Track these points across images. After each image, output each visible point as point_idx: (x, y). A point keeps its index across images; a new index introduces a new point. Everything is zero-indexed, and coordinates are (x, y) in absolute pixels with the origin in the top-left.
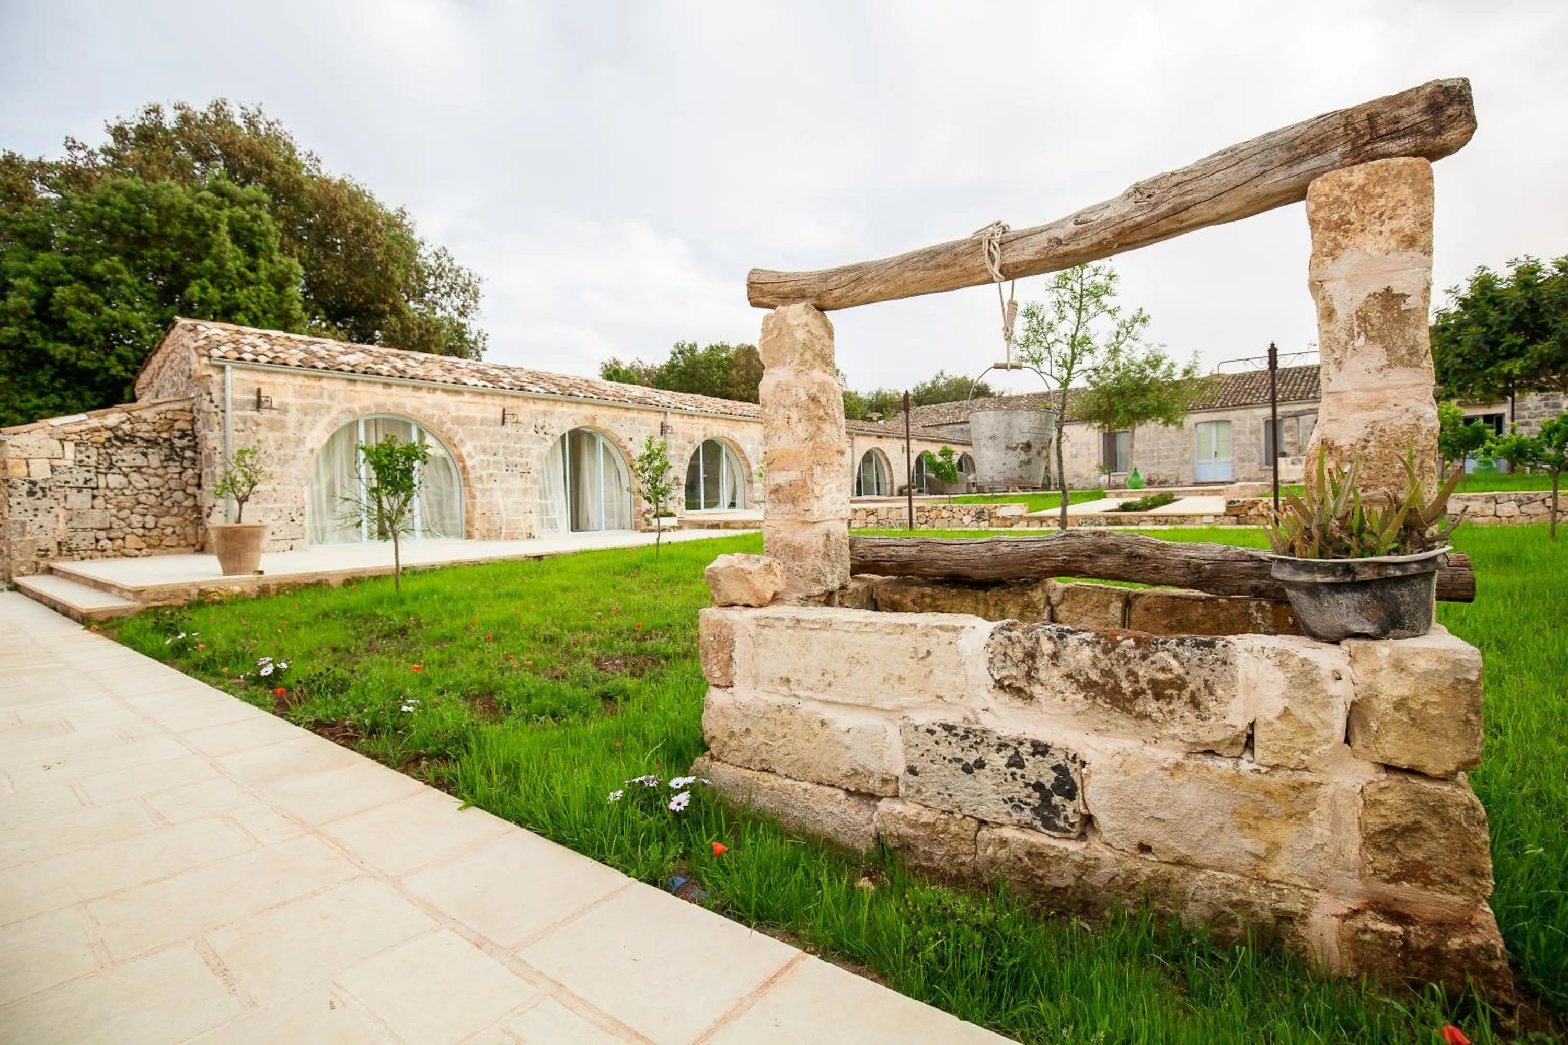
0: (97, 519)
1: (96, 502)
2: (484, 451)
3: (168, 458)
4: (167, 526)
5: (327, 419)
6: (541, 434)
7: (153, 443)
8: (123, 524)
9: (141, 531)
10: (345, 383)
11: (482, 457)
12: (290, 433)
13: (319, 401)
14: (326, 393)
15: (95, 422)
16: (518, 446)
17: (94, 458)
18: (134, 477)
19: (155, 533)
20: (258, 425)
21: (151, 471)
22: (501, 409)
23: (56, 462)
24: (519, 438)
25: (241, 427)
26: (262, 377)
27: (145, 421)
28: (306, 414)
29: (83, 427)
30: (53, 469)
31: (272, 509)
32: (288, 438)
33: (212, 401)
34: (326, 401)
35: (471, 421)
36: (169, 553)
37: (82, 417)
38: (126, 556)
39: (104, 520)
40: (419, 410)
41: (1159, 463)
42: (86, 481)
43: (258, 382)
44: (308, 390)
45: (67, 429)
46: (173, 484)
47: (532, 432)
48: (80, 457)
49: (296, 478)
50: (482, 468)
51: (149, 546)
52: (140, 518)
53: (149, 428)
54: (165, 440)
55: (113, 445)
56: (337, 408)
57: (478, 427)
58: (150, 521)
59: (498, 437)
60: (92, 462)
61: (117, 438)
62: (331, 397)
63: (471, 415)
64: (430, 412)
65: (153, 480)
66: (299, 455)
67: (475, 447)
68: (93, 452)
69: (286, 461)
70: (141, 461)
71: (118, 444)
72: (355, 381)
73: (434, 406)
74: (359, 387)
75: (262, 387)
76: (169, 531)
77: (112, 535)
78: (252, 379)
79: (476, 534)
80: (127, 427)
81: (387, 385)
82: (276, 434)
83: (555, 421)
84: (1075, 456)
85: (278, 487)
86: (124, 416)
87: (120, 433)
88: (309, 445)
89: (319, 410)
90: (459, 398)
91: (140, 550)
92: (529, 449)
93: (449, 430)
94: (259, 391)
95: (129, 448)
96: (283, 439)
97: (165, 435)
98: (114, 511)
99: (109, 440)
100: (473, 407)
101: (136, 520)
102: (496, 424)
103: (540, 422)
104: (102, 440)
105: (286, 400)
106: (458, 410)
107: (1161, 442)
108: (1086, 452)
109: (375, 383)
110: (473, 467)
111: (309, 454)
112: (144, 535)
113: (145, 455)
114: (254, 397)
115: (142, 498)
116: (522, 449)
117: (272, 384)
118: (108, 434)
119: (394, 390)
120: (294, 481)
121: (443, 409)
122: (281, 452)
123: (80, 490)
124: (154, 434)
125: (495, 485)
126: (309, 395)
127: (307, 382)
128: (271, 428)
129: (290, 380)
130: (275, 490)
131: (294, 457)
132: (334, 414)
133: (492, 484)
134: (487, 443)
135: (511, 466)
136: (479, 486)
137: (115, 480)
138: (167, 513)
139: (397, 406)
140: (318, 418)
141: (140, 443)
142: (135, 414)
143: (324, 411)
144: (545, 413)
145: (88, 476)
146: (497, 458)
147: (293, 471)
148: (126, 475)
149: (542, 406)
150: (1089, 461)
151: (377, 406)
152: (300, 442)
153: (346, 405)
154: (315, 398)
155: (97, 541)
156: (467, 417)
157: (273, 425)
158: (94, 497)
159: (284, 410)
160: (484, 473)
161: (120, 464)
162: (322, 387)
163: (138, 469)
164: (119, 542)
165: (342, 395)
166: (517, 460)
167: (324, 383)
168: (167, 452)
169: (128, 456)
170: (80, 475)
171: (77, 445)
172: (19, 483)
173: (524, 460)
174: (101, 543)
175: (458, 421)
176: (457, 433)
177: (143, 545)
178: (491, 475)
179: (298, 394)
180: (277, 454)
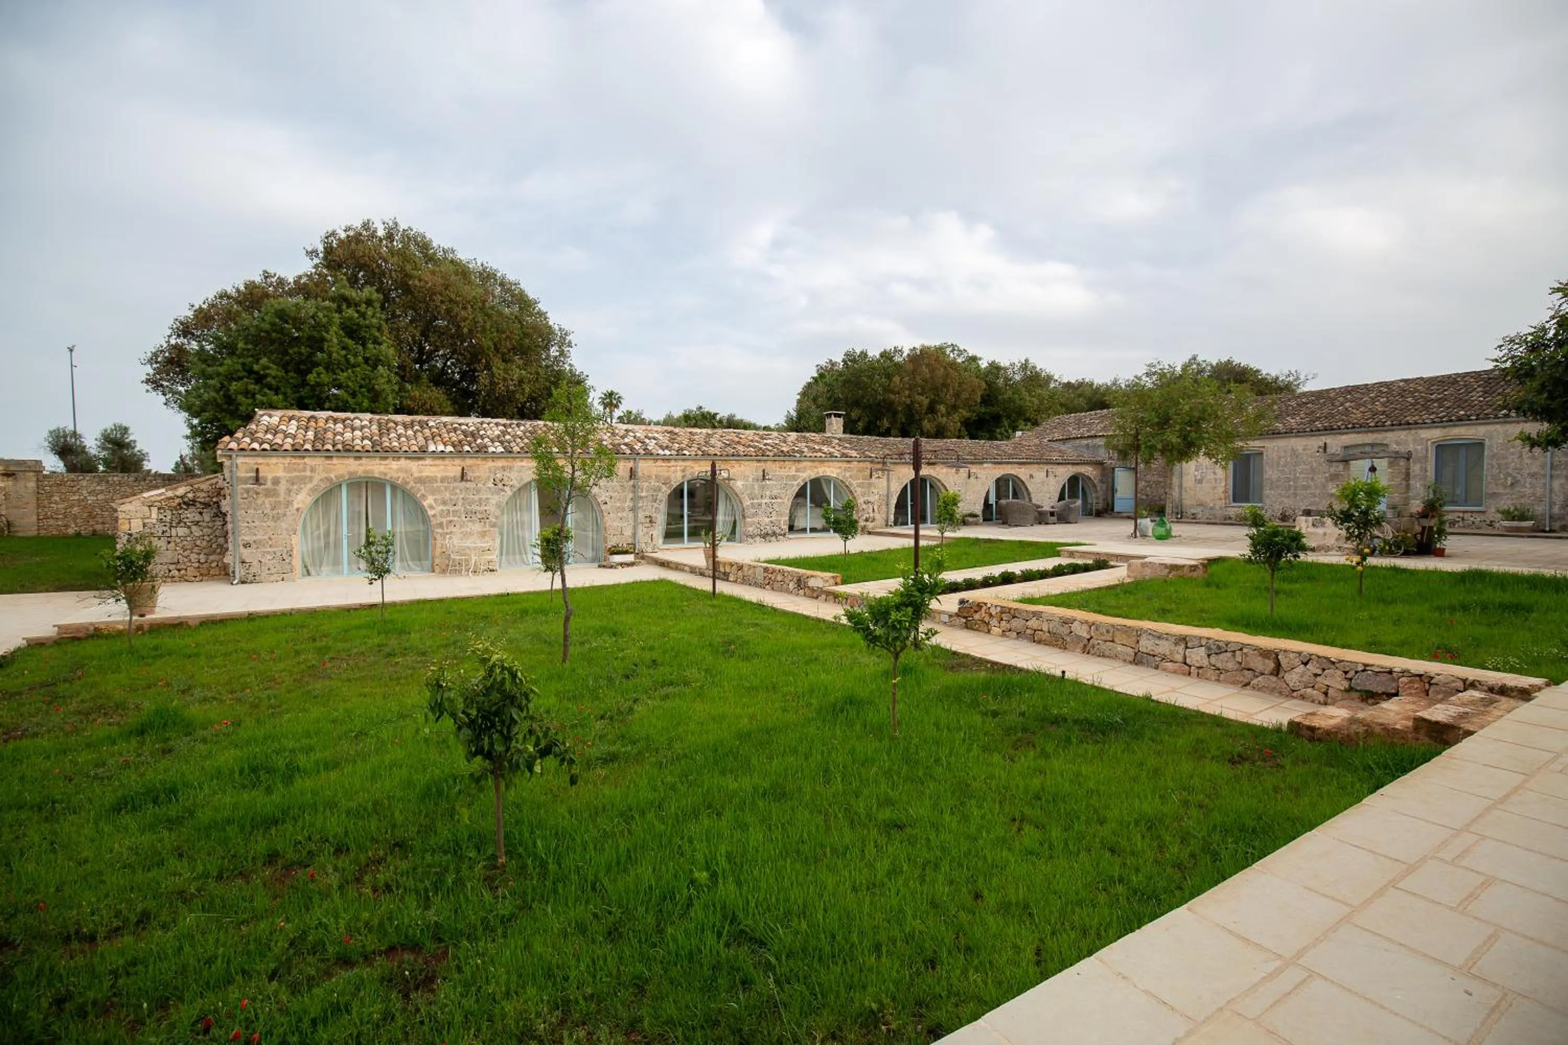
0: (169, 557)
1: (169, 546)
2: (444, 503)
3: (216, 515)
4: (213, 561)
5: (309, 486)
6: (500, 485)
7: (207, 505)
8: (186, 560)
9: (197, 565)
10: (323, 459)
11: (441, 507)
12: (281, 498)
13: (303, 474)
14: (308, 467)
15: (170, 494)
16: (476, 498)
17: (169, 517)
18: (194, 528)
19: (205, 566)
20: (257, 493)
21: (205, 524)
22: (460, 468)
23: (146, 521)
24: (478, 491)
25: (245, 495)
26: (260, 460)
27: (202, 490)
28: (293, 484)
29: (163, 497)
30: (144, 525)
31: (268, 552)
32: (279, 502)
33: (224, 480)
34: (308, 473)
35: (432, 480)
36: (213, 580)
37: (163, 490)
38: (186, 581)
39: (173, 558)
40: (385, 474)
41: (1295, 495)
42: (163, 532)
43: (257, 464)
44: (295, 466)
45: (153, 499)
46: (217, 533)
47: (491, 485)
48: (161, 517)
49: (287, 530)
50: (442, 516)
51: (202, 575)
52: (196, 556)
53: (204, 495)
54: (215, 503)
55: (181, 508)
56: (317, 478)
57: (439, 484)
58: (202, 558)
59: (458, 491)
60: (168, 519)
61: (185, 503)
62: (313, 470)
63: (432, 475)
64: (395, 475)
65: (205, 530)
66: (288, 513)
67: (435, 500)
68: (169, 513)
69: (278, 518)
70: (198, 517)
71: (185, 507)
72: (331, 457)
73: (399, 470)
74: (335, 461)
75: (260, 467)
76: (214, 565)
77: (179, 567)
78: (251, 461)
79: (437, 569)
80: (190, 495)
81: (357, 458)
82: (271, 499)
83: (513, 475)
84: (1200, 482)
85: (272, 537)
86: (188, 488)
87: (186, 500)
88: (296, 506)
89: (303, 480)
90: (421, 462)
91: (195, 577)
92: (487, 499)
93: (412, 488)
94: (257, 470)
95: (192, 509)
96: (275, 502)
97: (214, 500)
98: (181, 552)
99: (179, 504)
100: (434, 469)
101: (193, 557)
102: (455, 481)
103: (499, 476)
104: (174, 505)
105: (278, 475)
106: (420, 472)
107: (1298, 470)
108: (1212, 476)
109: (348, 457)
110: (434, 516)
111: (295, 511)
112: (199, 567)
113: (201, 513)
114: (254, 475)
115: (198, 543)
116: (480, 499)
117: (268, 464)
118: (178, 501)
119: (364, 461)
120: (284, 532)
121: (406, 472)
122: (275, 512)
123: (159, 538)
124: (207, 499)
125: (454, 530)
126: (295, 470)
127: (294, 461)
128: (267, 496)
129: (281, 460)
130: (270, 539)
131: (285, 515)
132: (315, 482)
133: (452, 529)
134: (447, 495)
135: (469, 514)
136: (440, 531)
137: (182, 531)
138: (214, 552)
139: (366, 472)
140: (303, 486)
141: (198, 505)
142: (196, 486)
143: (307, 480)
144: (504, 468)
145: (165, 529)
146: (456, 508)
147: (284, 525)
148: (189, 527)
149: (500, 463)
150: (1215, 488)
151: (350, 473)
152: (289, 504)
153: (324, 475)
154: (299, 471)
155: (170, 571)
156: (427, 477)
157: (268, 494)
158: (169, 542)
159: (276, 481)
160: (444, 520)
161: (185, 520)
162: (305, 463)
163: (197, 523)
164: (183, 572)
165: (321, 468)
166: (475, 507)
167: (306, 460)
168: (215, 511)
169: (191, 515)
170: (159, 529)
171: (159, 509)
172: (122, 535)
173: (483, 508)
174: (172, 573)
175: (421, 480)
176: (419, 490)
177: (198, 574)
178: (451, 521)
179: (286, 469)
180: (271, 514)
